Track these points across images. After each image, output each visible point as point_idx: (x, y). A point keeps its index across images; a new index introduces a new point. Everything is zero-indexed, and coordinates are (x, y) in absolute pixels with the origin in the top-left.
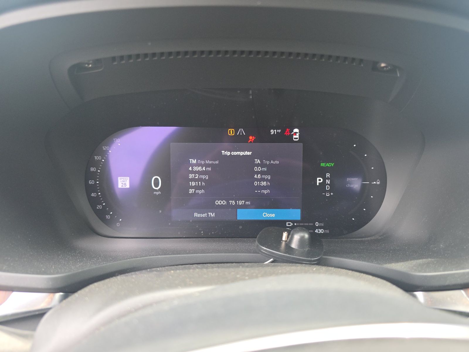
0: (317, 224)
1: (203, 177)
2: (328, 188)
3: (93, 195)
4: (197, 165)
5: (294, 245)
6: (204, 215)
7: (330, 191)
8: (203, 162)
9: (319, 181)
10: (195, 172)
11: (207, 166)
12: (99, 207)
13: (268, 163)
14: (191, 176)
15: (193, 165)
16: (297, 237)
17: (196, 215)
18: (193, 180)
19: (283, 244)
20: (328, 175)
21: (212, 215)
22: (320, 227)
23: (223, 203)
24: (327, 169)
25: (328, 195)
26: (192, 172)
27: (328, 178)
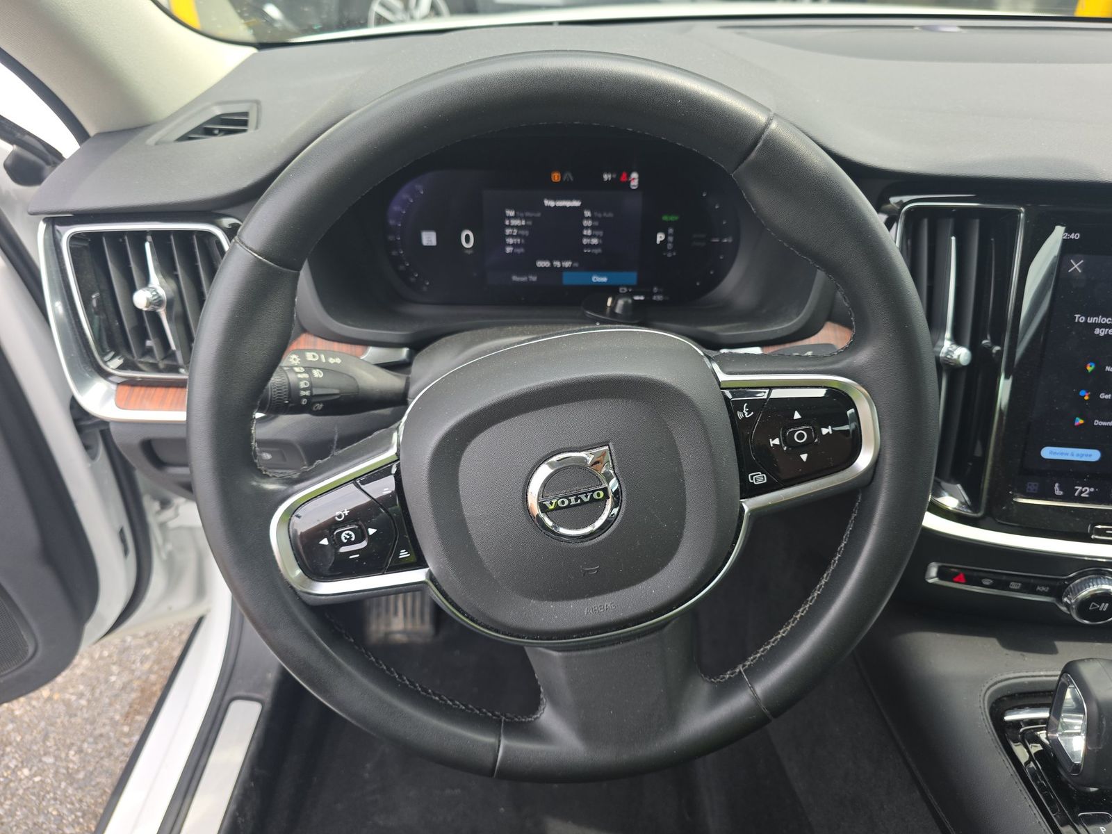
0: (655, 289)
1: (522, 232)
2: (670, 246)
3: (394, 253)
4: (515, 217)
5: (618, 310)
6: (524, 279)
7: (672, 251)
8: (522, 215)
9: (660, 237)
10: (513, 227)
11: (526, 218)
12: (402, 268)
13: (600, 215)
14: (508, 231)
15: (510, 218)
16: (621, 302)
17: (515, 278)
18: (511, 236)
19: (608, 310)
20: (671, 231)
21: (534, 278)
22: (658, 293)
23: (546, 264)
24: (670, 224)
25: (669, 255)
26: (510, 226)
27: (671, 235)
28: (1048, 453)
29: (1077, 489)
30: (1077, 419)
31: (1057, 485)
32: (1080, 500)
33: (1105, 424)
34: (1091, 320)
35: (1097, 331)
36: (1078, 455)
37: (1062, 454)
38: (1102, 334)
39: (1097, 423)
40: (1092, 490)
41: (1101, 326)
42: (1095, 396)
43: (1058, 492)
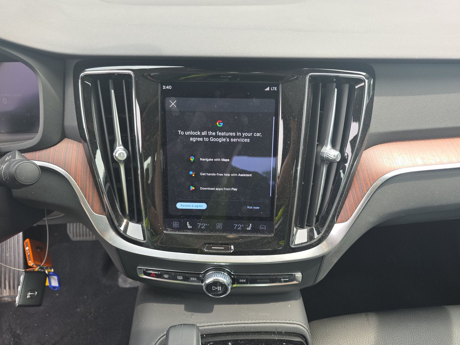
28: (180, 206)
29: (199, 225)
30: (191, 187)
31: (188, 223)
32: (202, 231)
33: (206, 189)
34: (187, 133)
35: (191, 139)
36: (195, 206)
37: (187, 206)
38: (194, 141)
39: (201, 188)
40: (206, 224)
41: (193, 136)
42: (197, 174)
43: (189, 227)
